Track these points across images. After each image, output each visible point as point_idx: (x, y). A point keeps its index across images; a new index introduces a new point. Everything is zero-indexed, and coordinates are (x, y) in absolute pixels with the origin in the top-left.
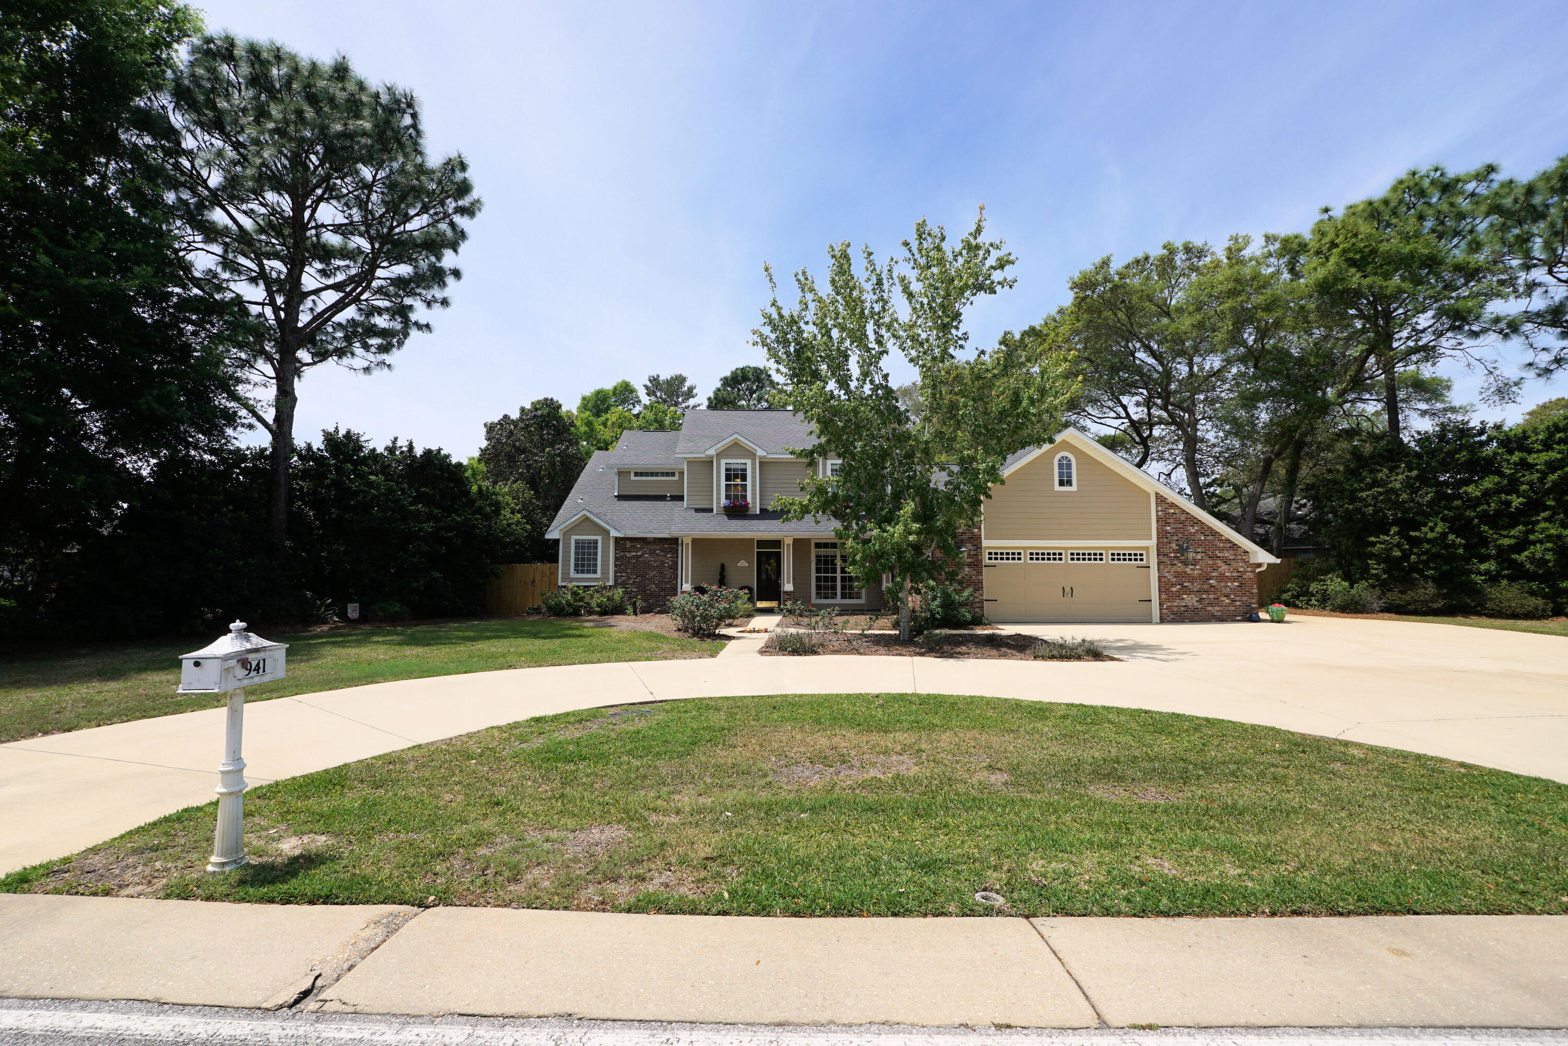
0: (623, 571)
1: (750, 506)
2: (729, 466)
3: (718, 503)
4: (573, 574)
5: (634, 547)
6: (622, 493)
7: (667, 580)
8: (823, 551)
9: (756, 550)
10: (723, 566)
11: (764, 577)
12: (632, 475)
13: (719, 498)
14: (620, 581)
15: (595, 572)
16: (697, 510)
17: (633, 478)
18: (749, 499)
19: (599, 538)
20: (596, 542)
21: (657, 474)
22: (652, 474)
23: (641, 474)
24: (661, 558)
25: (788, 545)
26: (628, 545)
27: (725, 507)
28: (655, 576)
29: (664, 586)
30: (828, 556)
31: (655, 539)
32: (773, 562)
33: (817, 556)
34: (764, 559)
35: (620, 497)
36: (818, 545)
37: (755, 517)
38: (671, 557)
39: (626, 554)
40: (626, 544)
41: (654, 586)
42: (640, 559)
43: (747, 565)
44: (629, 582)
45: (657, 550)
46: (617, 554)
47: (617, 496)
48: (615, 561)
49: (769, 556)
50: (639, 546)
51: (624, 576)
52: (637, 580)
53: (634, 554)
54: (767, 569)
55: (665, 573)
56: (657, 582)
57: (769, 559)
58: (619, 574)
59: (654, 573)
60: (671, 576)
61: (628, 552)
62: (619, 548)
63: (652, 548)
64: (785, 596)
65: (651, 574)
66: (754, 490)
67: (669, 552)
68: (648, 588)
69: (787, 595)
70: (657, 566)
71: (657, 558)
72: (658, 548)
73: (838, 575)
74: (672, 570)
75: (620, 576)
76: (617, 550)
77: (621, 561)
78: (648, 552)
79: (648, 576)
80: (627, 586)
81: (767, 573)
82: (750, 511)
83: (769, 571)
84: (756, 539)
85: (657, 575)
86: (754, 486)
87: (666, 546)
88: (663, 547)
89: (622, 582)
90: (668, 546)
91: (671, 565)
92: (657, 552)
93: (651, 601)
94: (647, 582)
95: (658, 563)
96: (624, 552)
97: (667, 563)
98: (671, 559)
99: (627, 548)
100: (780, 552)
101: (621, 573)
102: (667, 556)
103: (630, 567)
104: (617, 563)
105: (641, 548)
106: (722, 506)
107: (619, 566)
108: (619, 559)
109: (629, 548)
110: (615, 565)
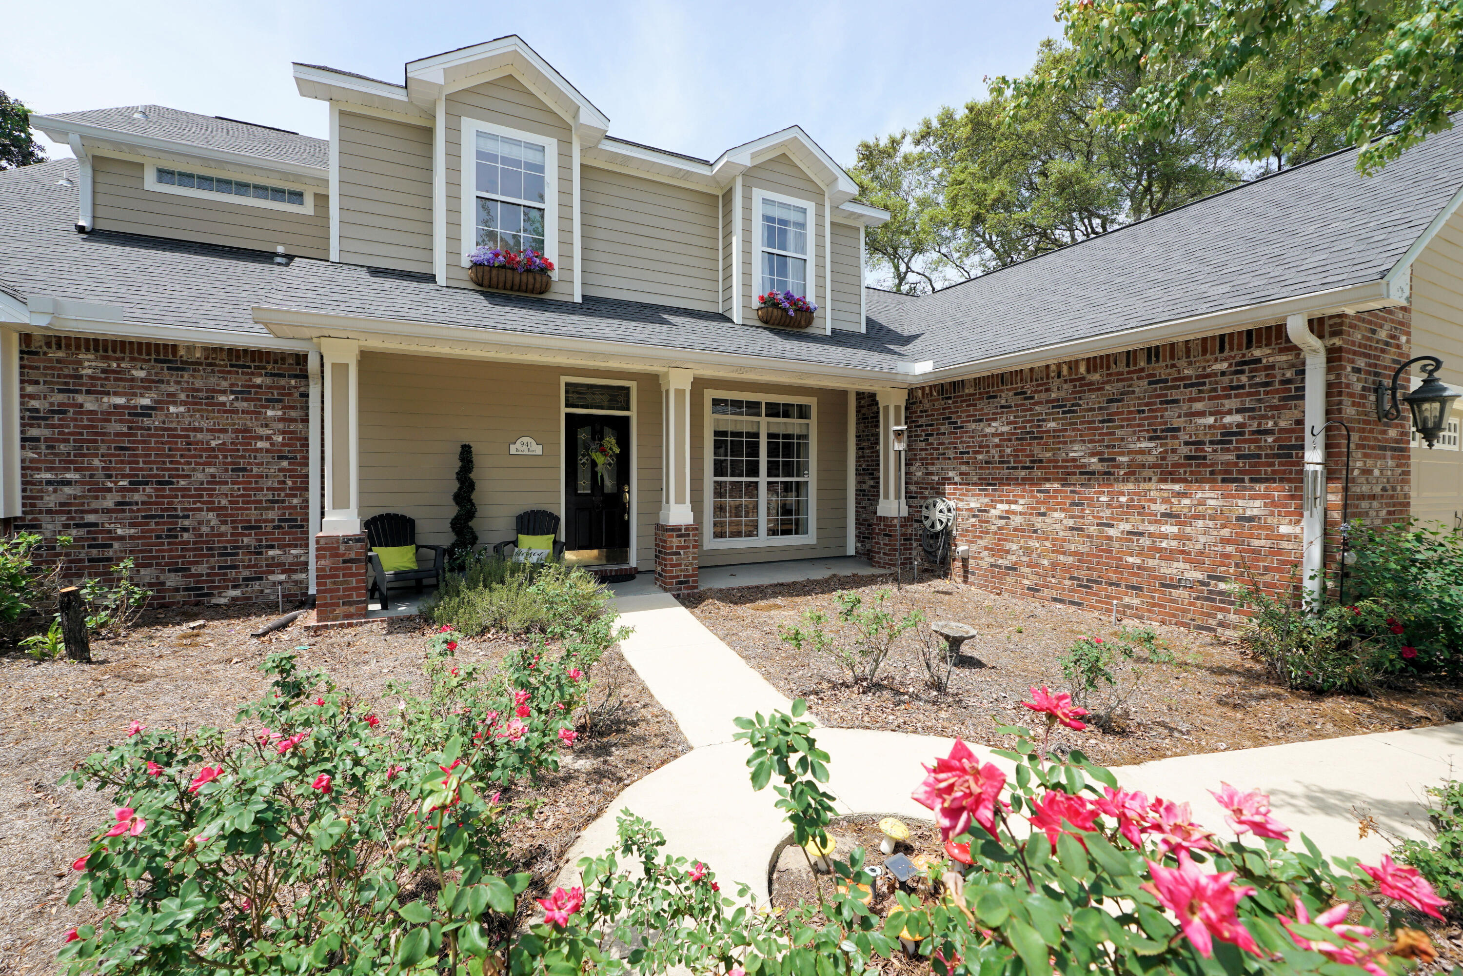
1: (555, 275)
2: (490, 147)
3: (453, 252)
5: (118, 375)
6: (102, 225)
7: (265, 496)
8: (734, 422)
9: (564, 410)
10: (466, 454)
11: (584, 488)
12: (150, 175)
13: (454, 239)
16: (375, 272)
17: (150, 182)
18: (551, 253)
21: (242, 187)
22: (223, 184)
23: (186, 178)
24: (240, 421)
25: (680, 393)
27: (476, 265)
28: (213, 481)
29: (253, 515)
30: (739, 434)
31: (212, 351)
32: (610, 441)
33: (716, 433)
34: (583, 435)
35: (92, 234)
36: (717, 406)
37: (566, 307)
38: (281, 420)
39: (80, 398)
40: (80, 362)
41: (211, 515)
42: (147, 422)
43: (538, 450)
44: (95, 504)
45: (224, 392)
46: (32, 397)
47: (81, 229)
48: (23, 425)
49: (598, 427)
50: (142, 374)
51: (68, 483)
52: (137, 497)
53: (121, 401)
54: (594, 464)
55: (256, 470)
56: (224, 502)
57: (597, 435)
58: (48, 476)
59: (211, 470)
60: (284, 482)
61: (88, 392)
62: (33, 375)
63: (199, 383)
64: (674, 540)
65: (200, 476)
66: (565, 231)
67: (267, 400)
68: (186, 523)
69: (678, 536)
70: (222, 447)
71: (224, 421)
72: (225, 384)
73: (763, 479)
74: (285, 464)
75: (49, 482)
76: (22, 382)
77: (53, 426)
78: (183, 396)
79: (183, 483)
80: (90, 518)
81: (594, 474)
82: (555, 288)
83: (600, 469)
84: (564, 379)
85: (225, 477)
86: (565, 218)
87: (258, 380)
88: (240, 380)
89: (62, 504)
90: (269, 381)
91: (283, 445)
92: (222, 398)
93: (202, 569)
94: (180, 504)
95: (227, 438)
96: (60, 391)
97: (261, 438)
98: (281, 425)
99: (81, 377)
100: (627, 419)
101: (49, 469)
102: (259, 413)
103: (103, 448)
104: (34, 432)
105: (147, 384)
106: (466, 262)
107: (43, 445)
108: (45, 419)
109: (91, 377)
110: (23, 440)
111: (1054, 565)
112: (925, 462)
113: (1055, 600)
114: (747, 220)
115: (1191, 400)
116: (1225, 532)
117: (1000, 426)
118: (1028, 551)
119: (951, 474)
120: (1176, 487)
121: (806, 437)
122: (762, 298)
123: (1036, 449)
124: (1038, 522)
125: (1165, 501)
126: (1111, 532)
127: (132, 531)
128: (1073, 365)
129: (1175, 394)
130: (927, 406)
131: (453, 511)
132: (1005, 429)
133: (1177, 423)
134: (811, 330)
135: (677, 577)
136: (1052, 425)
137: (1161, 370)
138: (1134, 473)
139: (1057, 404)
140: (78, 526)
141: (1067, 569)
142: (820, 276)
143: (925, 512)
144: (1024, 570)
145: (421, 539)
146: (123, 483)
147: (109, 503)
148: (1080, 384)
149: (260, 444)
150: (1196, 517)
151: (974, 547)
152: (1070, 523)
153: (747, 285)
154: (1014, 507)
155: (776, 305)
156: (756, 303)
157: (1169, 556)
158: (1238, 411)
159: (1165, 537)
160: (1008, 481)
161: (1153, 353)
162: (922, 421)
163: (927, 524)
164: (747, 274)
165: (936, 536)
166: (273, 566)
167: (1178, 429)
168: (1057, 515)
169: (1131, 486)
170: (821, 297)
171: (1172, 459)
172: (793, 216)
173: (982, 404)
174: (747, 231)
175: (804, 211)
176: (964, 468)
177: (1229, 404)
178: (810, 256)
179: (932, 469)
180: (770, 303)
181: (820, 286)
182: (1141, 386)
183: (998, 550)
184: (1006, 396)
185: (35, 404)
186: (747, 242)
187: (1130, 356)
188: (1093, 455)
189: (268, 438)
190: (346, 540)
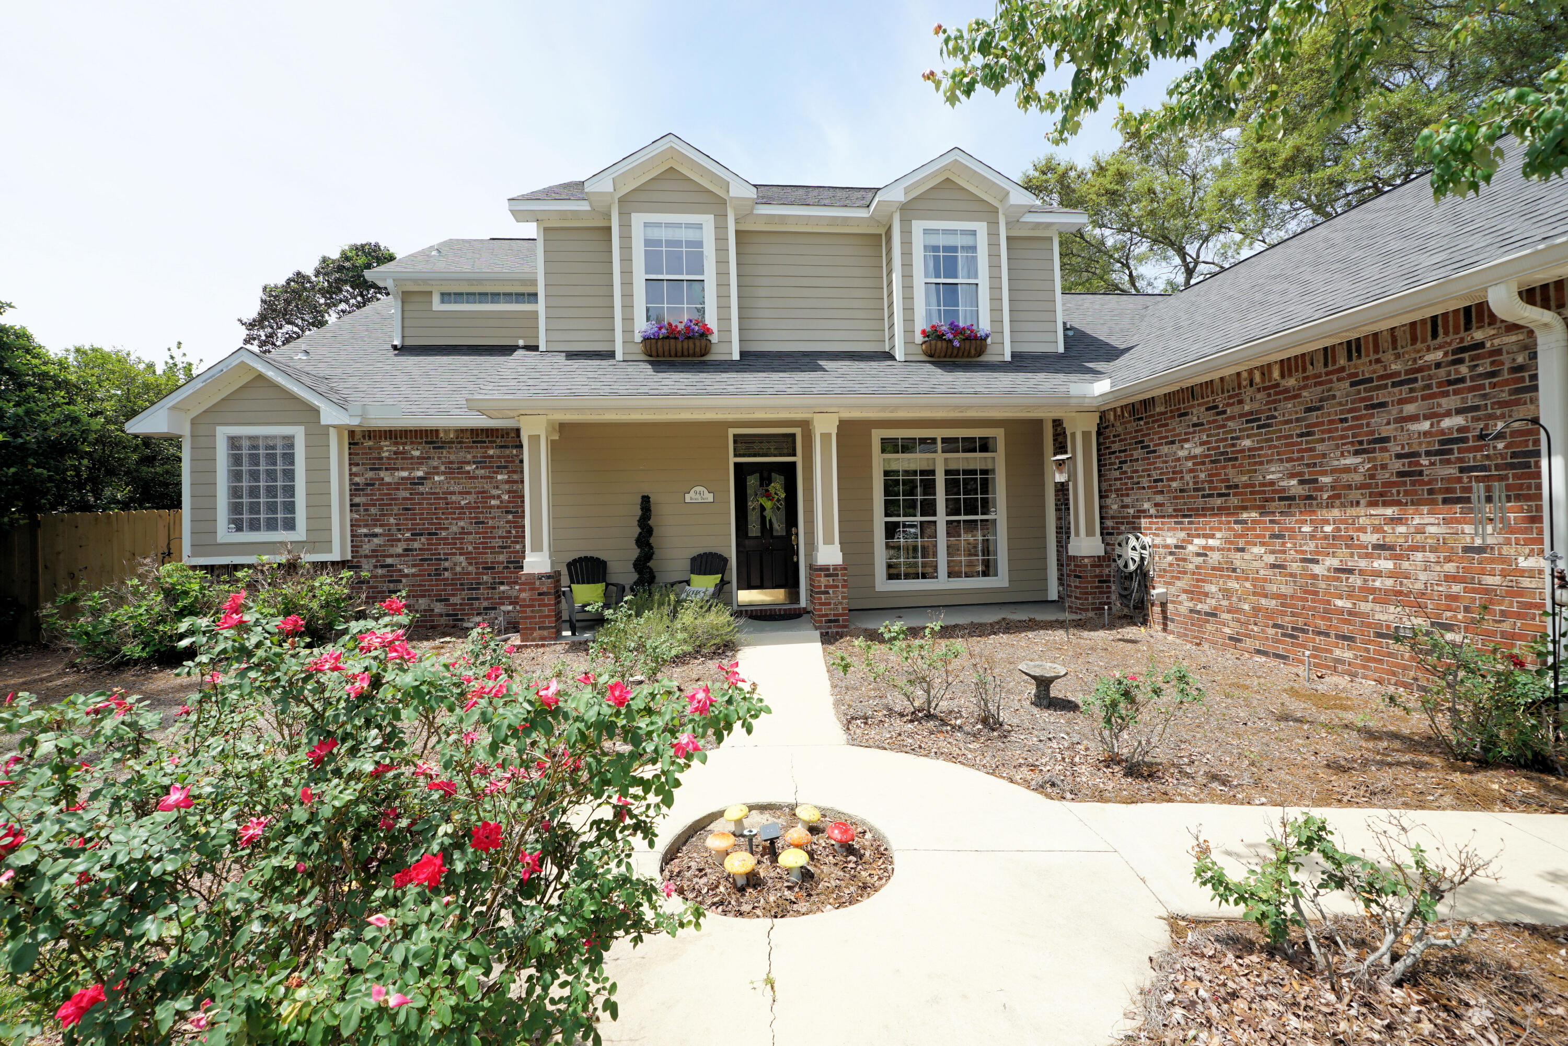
0: (376, 521)
1: (714, 338)
2: (656, 234)
3: (628, 331)
4: (224, 533)
5: (403, 455)
6: (409, 342)
7: (497, 543)
8: (904, 462)
9: (732, 460)
10: (646, 504)
11: (754, 529)
12: (436, 299)
13: (628, 319)
14: (366, 548)
15: (290, 525)
16: (572, 355)
17: (437, 305)
18: (711, 321)
19: (299, 433)
20: (289, 442)
21: (495, 297)
22: (483, 297)
23: (459, 297)
24: (480, 484)
25: (826, 437)
26: (387, 449)
27: (646, 339)
28: (463, 532)
29: (489, 558)
30: (912, 473)
31: (461, 431)
32: (777, 487)
33: (886, 473)
34: (752, 481)
35: (401, 350)
36: (889, 445)
37: (727, 366)
38: (507, 482)
39: (382, 474)
40: (381, 448)
41: (462, 558)
42: (421, 489)
43: (710, 497)
44: (393, 551)
45: (468, 463)
46: (356, 475)
47: (395, 347)
48: (351, 495)
49: (765, 474)
50: (416, 453)
51: (375, 535)
52: (416, 545)
53: (405, 474)
54: (763, 508)
55: (491, 523)
56: (470, 548)
57: (765, 481)
58: (364, 531)
59: (461, 524)
60: (510, 532)
61: (387, 469)
62: (356, 459)
63: (453, 457)
64: (822, 579)
65: (454, 529)
66: (723, 297)
67: (498, 467)
68: (447, 564)
69: (826, 576)
70: (468, 506)
71: (469, 485)
72: (469, 457)
73: (941, 518)
74: (510, 517)
75: (366, 535)
76: (350, 464)
77: (367, 495)
78: (443, 468)
79: (444, 534)
80: (389, 561)
81: (763, 518)
82: (714, 349)
83: (768, 514)
84: (732, 431)
85: (471, 529)
86: (723, 285)
87: (491, 452)
88: (478, 453)
89: (373, 551)
90: (498, 452)
91: (509, 502)
92: (468, 468)
93: (455, 600)
94: (443, 549)
95: (470, 498)
96: (371, 469)
97: (493, 497)
98: (507, 487)
99: (382, 458)
100: (793, 465)
101: (366, 526)
102: (492, 478)
103: (395, 510)
104: (357, 500)
105: (422, 460)
106: (638, 338)
107: (362, 509)
108: (363, 490)
109: (388, 458)
110: (352, 505)
111: (1256, 609)
112: (1121, 493)
113: (1258, 652)
114: (907, 254)
115: (1401, 402)
116: (1450, 567)
117: (1193, 448)
118: (1227, 593)
119: (1146, 506)
120: (1389, 511)
121: (993, 471)
122: (923, 332)
123: (1231, 472)
124: (1238, 559)
125: (1377, 529)
126: (1317, 569)
127: (414, 570)
128: (1265, 370)
129: (1381, 396)
130: (1120, 429)
131: (635, 553)
132: (1198, 451)
133: (1386, 431)
134: (984, 358)
135: (826, 615)
136: (1247, 443)
137: (1363, 367)
138: (1338, 497)
139: (1251, 418)
140: (382, 566)
141: (1270, 614)
142: (995, 299)
143: (1118, 551)
144: (1225, 616)
145: (612, 579)
146: (408, 535)
147: (399, 550)
148: (1275, 393)
149: (493, 502)
150: (1414, 548)
151: (1173, 590)
152: (1271, 559)
153: (909, 320)
154: (1211, 542)
155: (940, 337)
156: (919, 339)
157: (1383, 597)
158: (1459, 412)
159: (1378, 574)
160: (1202, 512)
161: (1354, 348)
162: (1116, 447)
163: (1121, 563)
164: (909, 309)
165: (1130, 576)
166: (504, 599)
167: (1386, 440)
168: (1258, 550)
169: (1336, 513)
170: (996, 321)
171: (1383, 476)
172: (959, 241)
173: (1174, 423)
174: (907, 265)
175: (974, 233)
176: (1159, 499)
177: (1448, 403)
178: (983, 280)
179: (1127, 500)
180: (934, 335)
181: (996, 310)
182: (1342, 389)
183: (1197, 594)
184: (1198, 413)
185: (357, 479)
186: (907, 276)
187: (1328, 353)
188: (1292, 476)
189: (499, 497)
190: (541, 577)
